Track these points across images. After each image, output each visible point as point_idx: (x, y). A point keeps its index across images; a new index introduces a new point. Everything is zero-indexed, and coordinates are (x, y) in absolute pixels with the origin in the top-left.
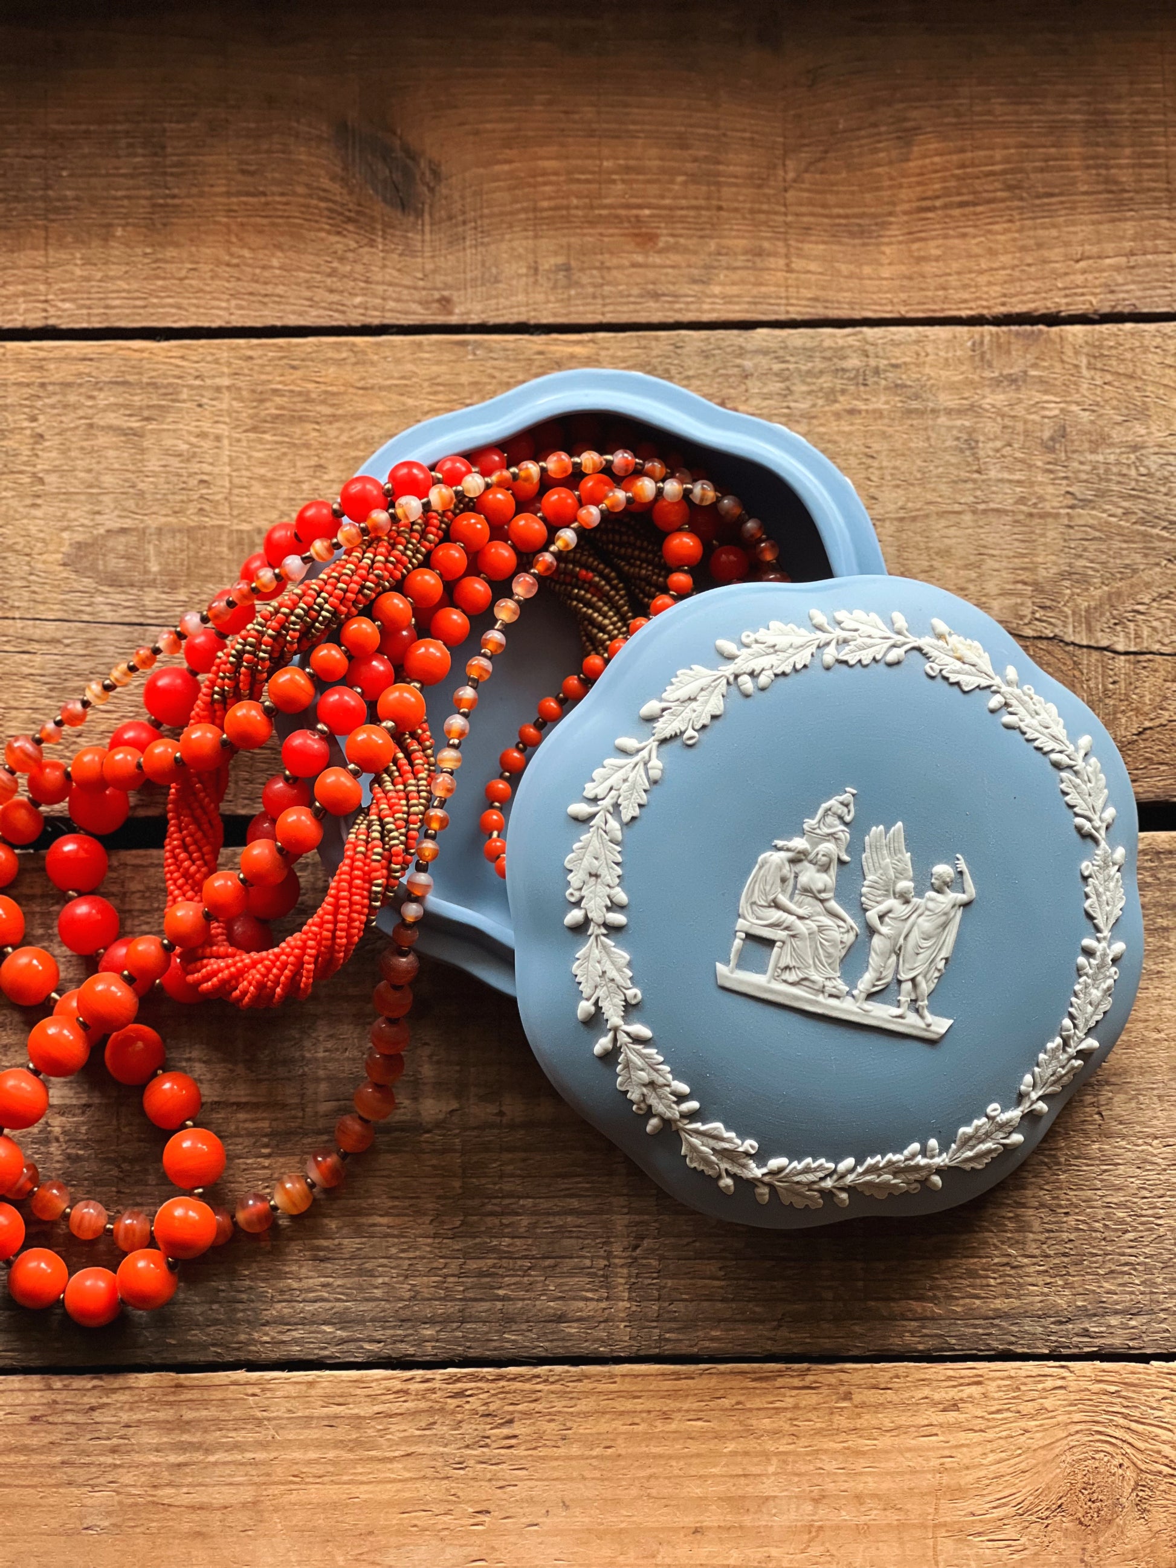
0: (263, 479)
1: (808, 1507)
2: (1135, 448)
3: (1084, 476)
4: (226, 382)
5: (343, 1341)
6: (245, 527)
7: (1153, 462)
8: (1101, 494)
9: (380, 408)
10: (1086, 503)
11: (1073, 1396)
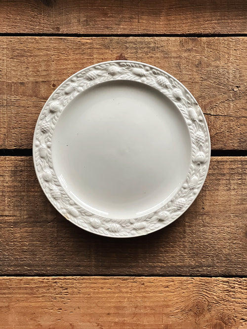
0: (14, 70)
1: (134, 309)
2: (217, 67)
3: (205, 73)
4: (5, 46)
5: (29, 270)
6: (10, 81)
7: (221, 70)
8: (209, 78)
9: (42, 54)
10: (205, 80)
11: (194, 285)
